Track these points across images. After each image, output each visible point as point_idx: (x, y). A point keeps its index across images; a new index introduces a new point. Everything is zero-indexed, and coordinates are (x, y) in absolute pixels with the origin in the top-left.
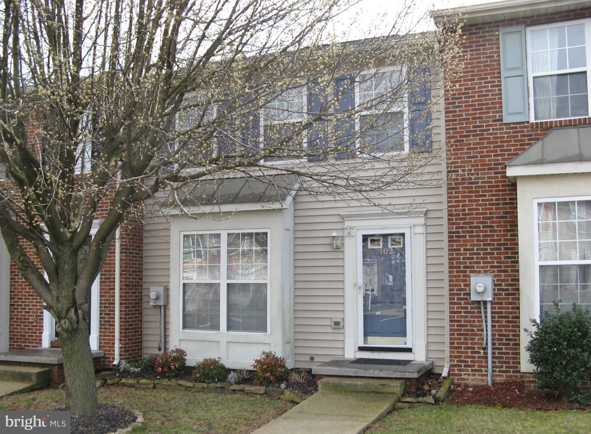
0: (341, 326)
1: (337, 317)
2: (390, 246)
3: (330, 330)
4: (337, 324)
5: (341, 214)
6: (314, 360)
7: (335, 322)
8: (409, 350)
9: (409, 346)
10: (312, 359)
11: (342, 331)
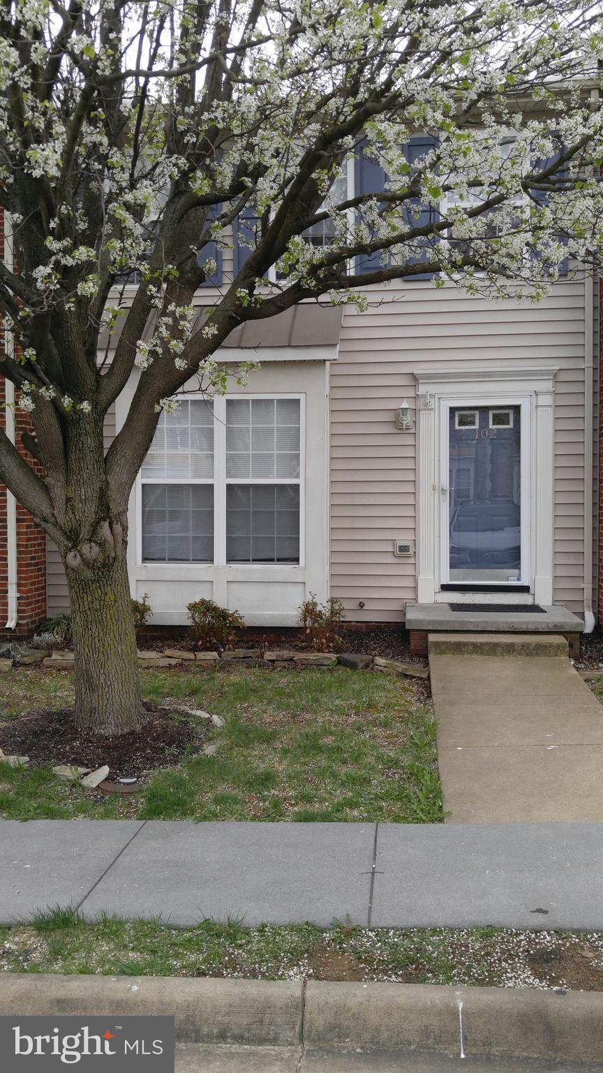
0: (411, 552)
1: (404, 538)
2: (491, 426)
3: (391, 559)
4: (404, 549)
5: (415, 372)
6: (364, 608)
7: (400, 547)
8: (525, 589)
9: (524, 582)
10: (361, 605)
11: (412, 561)
